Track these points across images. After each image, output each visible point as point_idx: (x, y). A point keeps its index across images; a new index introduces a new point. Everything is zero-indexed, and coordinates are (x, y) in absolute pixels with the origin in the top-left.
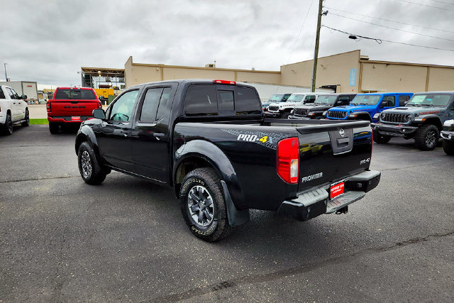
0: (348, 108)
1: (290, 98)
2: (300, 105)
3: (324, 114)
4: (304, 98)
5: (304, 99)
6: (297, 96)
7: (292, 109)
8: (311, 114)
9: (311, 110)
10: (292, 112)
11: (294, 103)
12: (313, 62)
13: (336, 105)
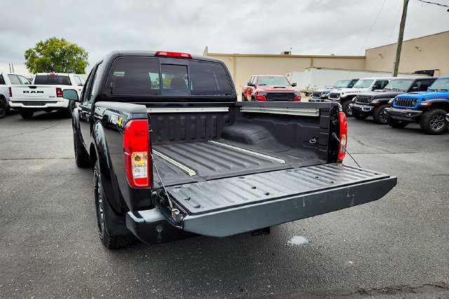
0: (421, 94)
1: (358, 84)
2: (367, 92)
3: (390, 102)
4: (374, 83)
5: (372, 85)
6: (365, 81)
7: (355, 96)
8: (374, 102)
9: (375, 98)
10: (353, 99)
11: (360, 89)
12: (397, 45)
13: (410, 90)
